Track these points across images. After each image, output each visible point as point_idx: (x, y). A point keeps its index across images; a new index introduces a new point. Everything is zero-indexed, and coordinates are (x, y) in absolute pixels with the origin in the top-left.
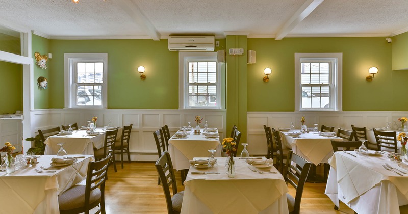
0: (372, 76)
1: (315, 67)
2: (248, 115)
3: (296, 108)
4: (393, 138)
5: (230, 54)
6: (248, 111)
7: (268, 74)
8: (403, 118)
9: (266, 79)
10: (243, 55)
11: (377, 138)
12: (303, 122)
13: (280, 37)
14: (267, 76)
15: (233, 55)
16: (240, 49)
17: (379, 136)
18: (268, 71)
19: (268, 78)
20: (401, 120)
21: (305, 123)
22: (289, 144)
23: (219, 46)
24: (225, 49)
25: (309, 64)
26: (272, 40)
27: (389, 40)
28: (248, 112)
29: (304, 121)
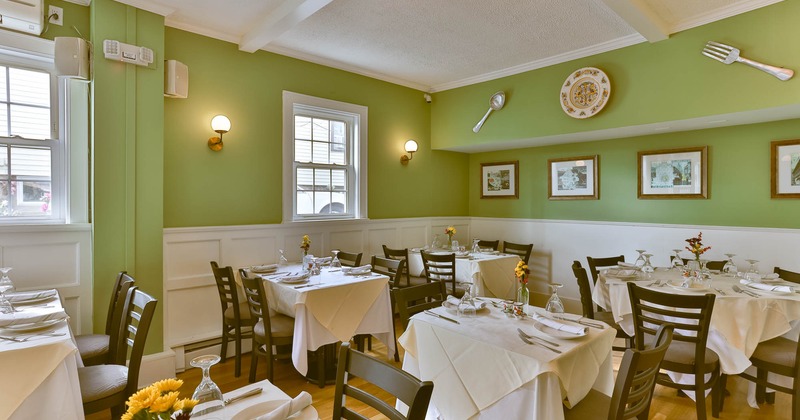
0: (409, 155)
1: (321, 128)
2: (166, 239)
3: (285, 216)
4: (450, 264)
5: (107, 55)
6: (165, 227)
7: (221, 132)
8: (451, 229)
9: (216, 144)
10: (150, 68)
11: (427, 267)
12: (306, 247)
13: (251, 45)
14: (219, 135)
15: (119, 62)
16: (141, 49)
17: (430, 262)
18: (221, 122)
19: (220, 142)
20: (449, 232)
21: (310, 249)
22: (285, 305)
23: (60, 22)
24: (86, 36)
25: (310, 119)
26: (233, 48)
27: (429, 99)
28: (165, 229)
29: (308, 246)
